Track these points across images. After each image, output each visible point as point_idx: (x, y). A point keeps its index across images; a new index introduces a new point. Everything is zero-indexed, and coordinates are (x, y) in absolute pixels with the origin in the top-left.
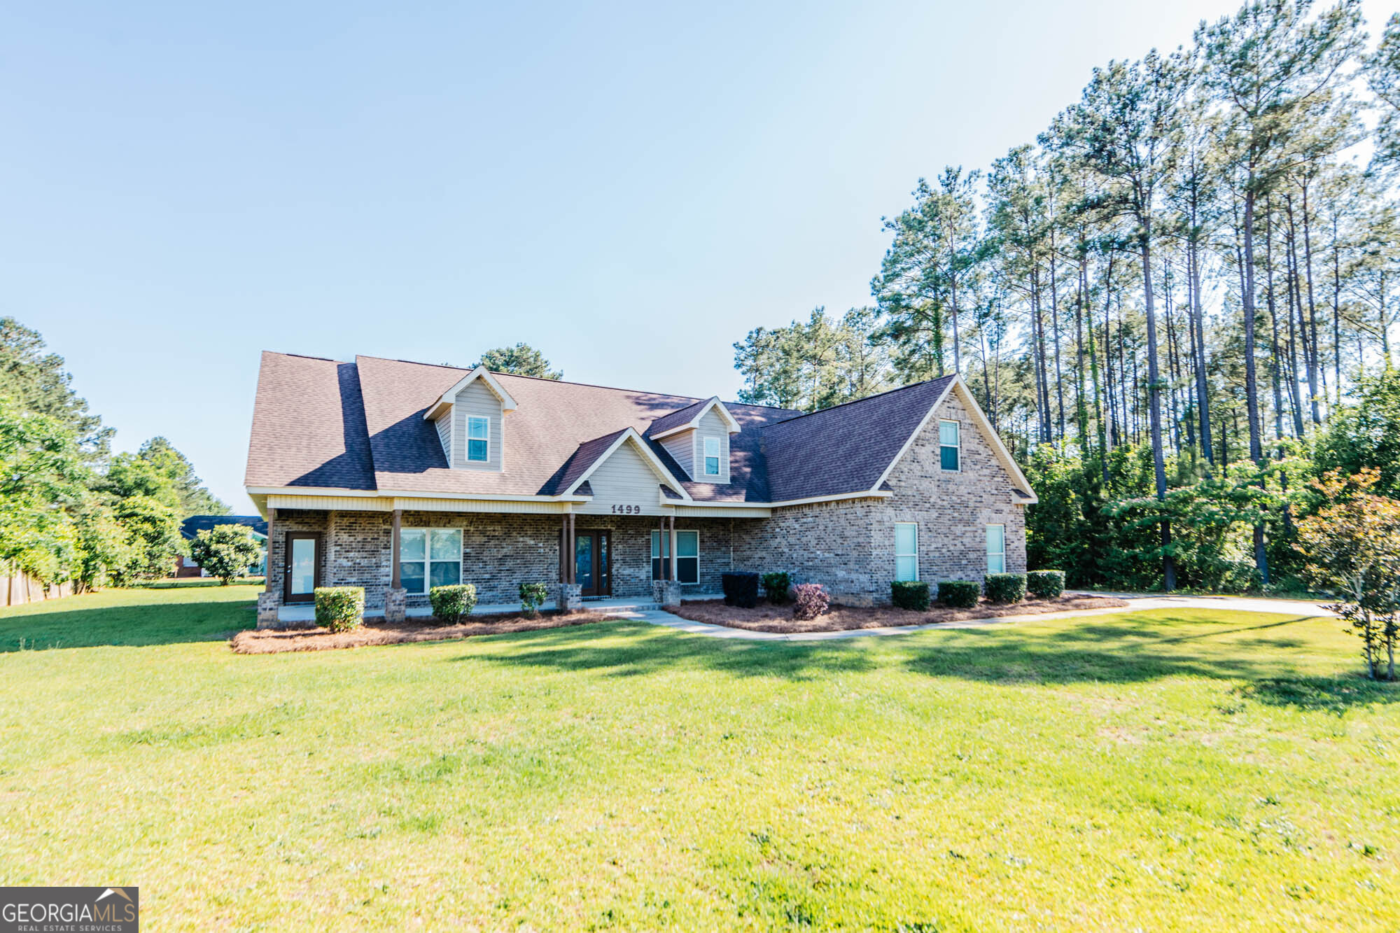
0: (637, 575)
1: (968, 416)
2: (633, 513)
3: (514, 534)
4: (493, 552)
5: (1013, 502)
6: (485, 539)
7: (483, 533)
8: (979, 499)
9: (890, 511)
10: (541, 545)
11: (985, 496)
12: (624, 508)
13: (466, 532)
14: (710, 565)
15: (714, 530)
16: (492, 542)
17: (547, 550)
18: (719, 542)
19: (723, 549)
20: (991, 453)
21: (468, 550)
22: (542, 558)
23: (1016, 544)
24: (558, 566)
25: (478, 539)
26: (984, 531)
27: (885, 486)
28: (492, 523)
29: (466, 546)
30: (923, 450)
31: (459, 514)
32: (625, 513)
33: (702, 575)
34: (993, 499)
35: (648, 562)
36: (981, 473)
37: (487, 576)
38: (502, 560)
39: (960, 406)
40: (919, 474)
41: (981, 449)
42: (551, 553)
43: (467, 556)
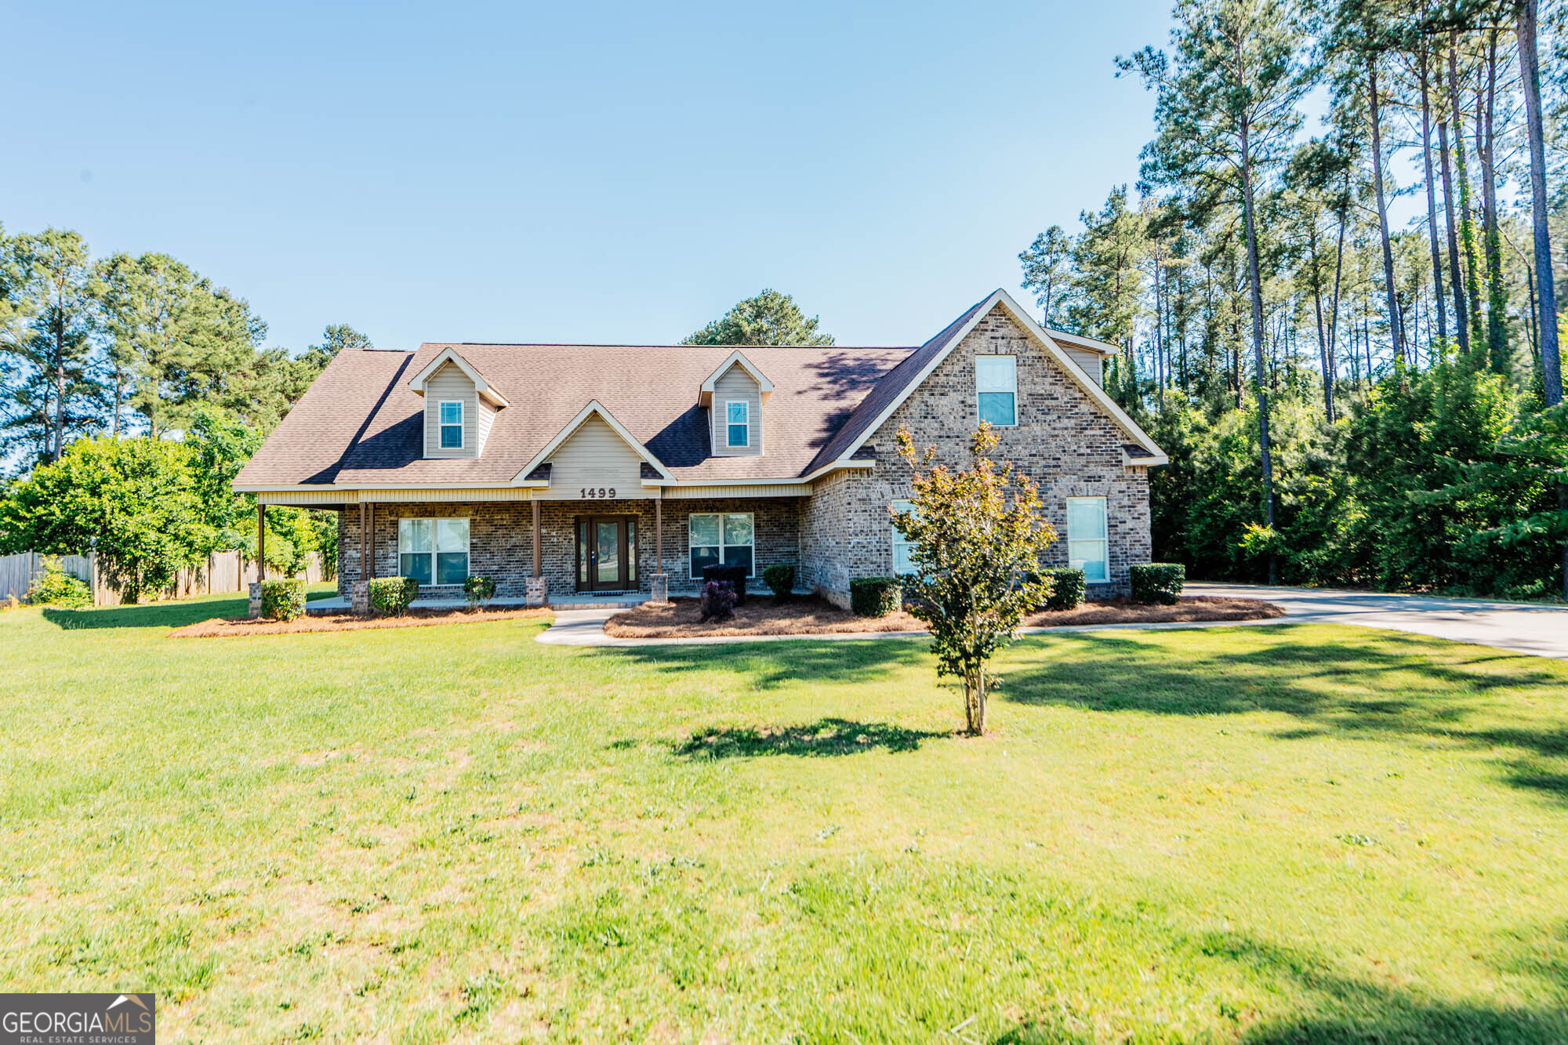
0: (670, 566)
1: (1030, 346)
2: (607, 497)
3: (524, 522)
4: (501, 542)
5: (1124, 464)
6: (493, 528)
7: (490, 522)
8: (1054, 463)
9: (884, 486)
10: (554, 534)
11: (1065, 458)
12: (596, 491)
13: (473, 521)
14: (768, 555)
15: (774, 512)
16: (500, 532)
17: (561, 539)
18: (782, 526)
19: (788, 535)
20: (1078, 395)
21: (474, 541)
22: (556, 548)
23: (1130, 524)
24: (574, 557)
25: (485, 529)
26: (1062, 506)
27: (865, 452)
28: (499, 511)
29: (473, 536)
30: (944, 401)
31: (465, 504)
32: (597, 497)
33: (758, 566)
34: (1083, 460)
35: (685, 552)
36: (1058, 425)
37: (495, 568)
38: (511, 551)
39: (1016, 333)
40: (936, 433)
41: (1059, 390)
42: (565, 542)
43: (473, 546)
